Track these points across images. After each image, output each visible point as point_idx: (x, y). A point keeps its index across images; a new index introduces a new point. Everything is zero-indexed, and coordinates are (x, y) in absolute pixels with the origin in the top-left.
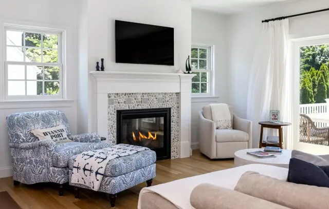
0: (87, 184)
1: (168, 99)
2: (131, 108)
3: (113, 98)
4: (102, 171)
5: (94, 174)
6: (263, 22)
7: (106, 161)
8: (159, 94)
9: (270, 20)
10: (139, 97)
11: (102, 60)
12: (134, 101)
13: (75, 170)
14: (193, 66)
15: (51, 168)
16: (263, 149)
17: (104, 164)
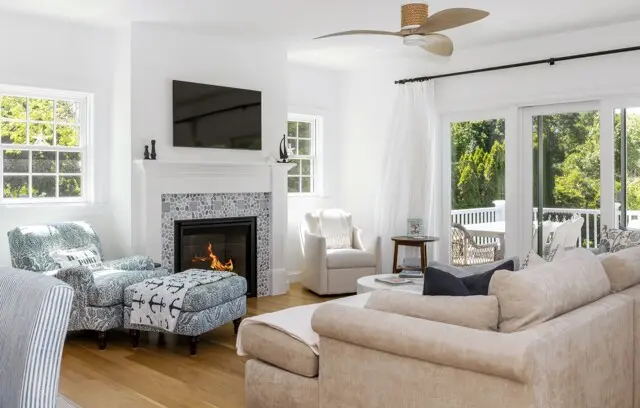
0: (156, 324)
1: (252, 202)
2: (198, 217)
3: (169, 201)
4: (178, 304)
5: (167, 308)
6: (396, 82)
7: (184, 291)
8: (239, 194)
9: (407, 81)
10: (208, 201)
11: (153, 142)
12: (200, 206)
13: (135, 305)
14: (290, 151)
15: (87, 309)
16: (397, 275)
17: (181, 294)
